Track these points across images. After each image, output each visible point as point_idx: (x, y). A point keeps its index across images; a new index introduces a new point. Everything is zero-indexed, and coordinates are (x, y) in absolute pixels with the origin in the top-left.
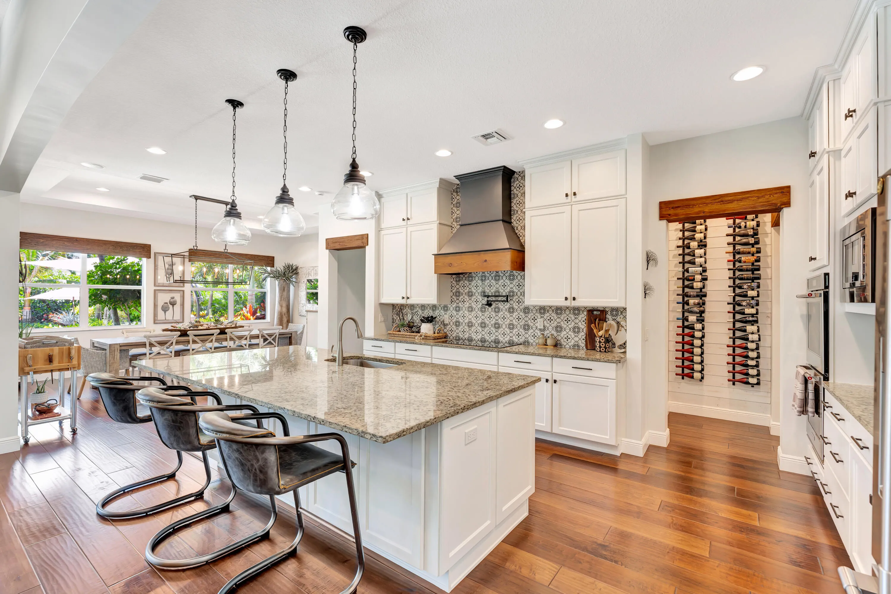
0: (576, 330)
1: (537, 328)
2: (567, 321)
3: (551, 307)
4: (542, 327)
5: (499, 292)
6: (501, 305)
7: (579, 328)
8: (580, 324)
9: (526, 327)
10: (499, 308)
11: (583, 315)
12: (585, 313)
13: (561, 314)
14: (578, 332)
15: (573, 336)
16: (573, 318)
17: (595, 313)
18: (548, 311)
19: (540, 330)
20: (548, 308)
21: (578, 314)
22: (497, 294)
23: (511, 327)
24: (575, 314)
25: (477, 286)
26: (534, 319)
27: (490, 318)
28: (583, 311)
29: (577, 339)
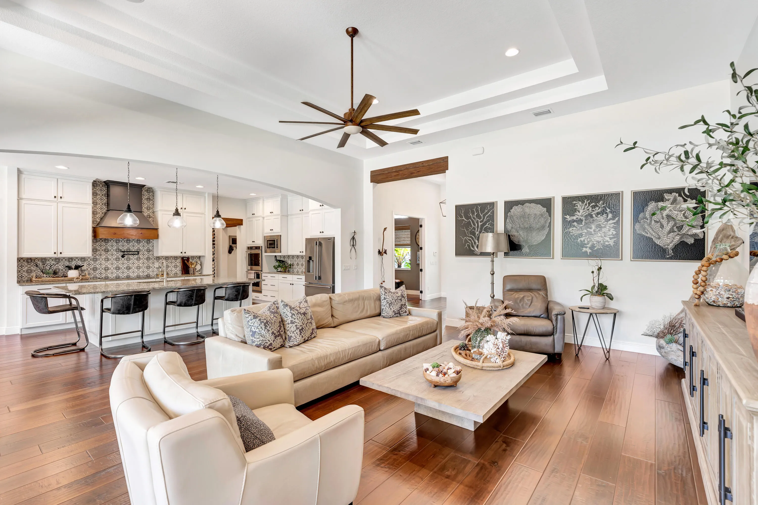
0: (176, 266)
1: (154, 267)
2: (171, 263)
3: (162, 257)
4: (158, 267)
5: (129, 249)
6: (131, 257)
7: (177, 266)
8: (177, 264)
9: (148, 267)
10: (130, 258)
11: (179, 260)
12: (180, 259)
13: (168, 260)
14: (177, 267)
15: (174, 269)
16: (174, 261)
17: (184, 258)
18: (161, 259)
19: (157, 268)
20: (161, 257)
21: (177, 260)
22: (128, 250)
23: (138, 268)
24: (175, 260)
25: (112, 246)
26: (153, 263)
27: (123, 264)
28: (179, 258)
29: (176, 271)
